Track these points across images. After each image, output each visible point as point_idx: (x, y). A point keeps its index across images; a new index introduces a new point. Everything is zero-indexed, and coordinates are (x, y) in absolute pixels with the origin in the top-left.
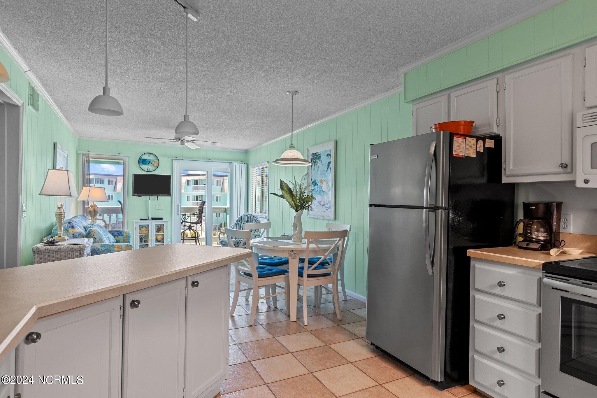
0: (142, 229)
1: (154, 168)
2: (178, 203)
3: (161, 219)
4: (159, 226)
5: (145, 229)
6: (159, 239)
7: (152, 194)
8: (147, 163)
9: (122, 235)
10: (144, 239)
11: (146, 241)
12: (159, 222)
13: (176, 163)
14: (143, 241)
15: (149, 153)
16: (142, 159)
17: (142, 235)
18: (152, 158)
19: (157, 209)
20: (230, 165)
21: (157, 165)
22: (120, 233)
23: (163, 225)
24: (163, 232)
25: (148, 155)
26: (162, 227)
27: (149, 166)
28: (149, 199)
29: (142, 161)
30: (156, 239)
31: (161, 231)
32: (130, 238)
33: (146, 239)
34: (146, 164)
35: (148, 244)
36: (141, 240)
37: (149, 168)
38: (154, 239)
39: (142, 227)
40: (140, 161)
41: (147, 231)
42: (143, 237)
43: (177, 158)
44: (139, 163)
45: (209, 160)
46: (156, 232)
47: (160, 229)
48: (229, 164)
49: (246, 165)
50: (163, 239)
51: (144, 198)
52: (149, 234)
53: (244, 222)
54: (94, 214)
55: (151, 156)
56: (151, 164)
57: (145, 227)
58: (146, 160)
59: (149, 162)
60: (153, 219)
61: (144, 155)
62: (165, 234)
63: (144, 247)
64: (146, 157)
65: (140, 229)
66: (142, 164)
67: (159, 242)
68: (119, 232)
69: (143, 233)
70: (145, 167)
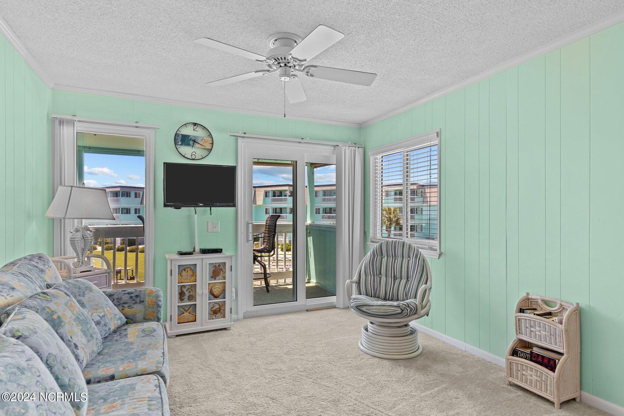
0: (184, 273)
1: (205, 153)
2: (247, 220)
3: (219, 251)
4: (215, 266)
5: (190, 273)
6: (216, 291)
7: (201, 203)
8: (191, 143)
9: (142, 302)
10: (187, 294)
11: (192, 298)
12: (216, 259)
13: (243, 144)
14: (186, 297)
15: (195, 124)
16: (183, 135)
17: (183, 286)
18: (199, 133)
19: (210, 230)
20: (334, 150)
21: (210, 148)
22: (137, 296)
23: (225, 263)
24: (224, 278)
25: (191, 127)
26: (221, 267)
27: (194, 150)
28: (196, 212)
29: (181, 140)
30: (211, 293)
31: (220, 277)
32: (160, 307)
33: (191, 293)
34: (188, 145)
35: (194, 303)
36: (181, 295)
37: (194, 153)
38: (206, 292)
39: (182, 269)
40: (176, 138)
41: (193, 278)
42: (185, 290)
43: (245, 133)
44: (176, 143)
45: (301, 140)
46: (212, 277)
47: (217, 271)
48: (333, 148)
49: (361, 150)
50: (224, 290)
51: (184, 210)
52: (198, 283)
54: (83, 246)
55: (199, 129)
56: (197, 145)
57: (189, 270)
58: (189, 136)
59: (194, 141)
60: (204, 251)
61: (184, 127)
62: (227, 281)
63: (187, 309)
64: (188, 131)
65: (180, 274)
66: (181, 145)
67: (216, 297)
68: (133, 295)
69: (186, 281)
70: (186, 150)
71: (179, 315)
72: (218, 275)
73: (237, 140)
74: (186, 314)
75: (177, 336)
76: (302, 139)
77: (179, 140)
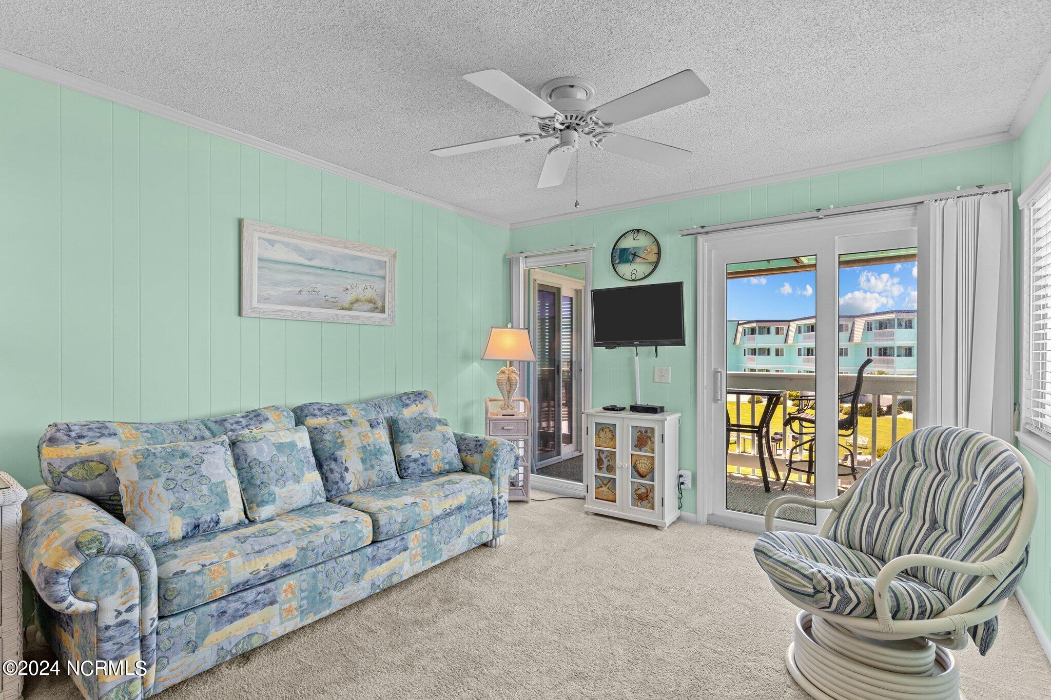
0: (602, 434)
1: (650, 268)
2: (713, 367)
3: (657, 410)
4: (641, 431)
5: (609, 435)
6: (642, 467)
7: (636, 340)
8: (631, 257)
9: (481, 452)
10: (606, 463)
11: (611, 469)
12: (644, 420)
13: (706, 244)
14: (605, 466)
15: (638, 231)
16: (621, 250)
17: (601, 450)
18: (642, 242)
19: (657, 380)
20: (914, 214)
21: (656, 261)
22: (480, 445)
23: (653, 429)
24: (653, 452)
25: (632, 236)
26: (649, 434)
27: (634, 266)
28: (637, 354)
29: (621, 256)
30: (635, 467)
31: (647, 448)
32: (495, 462)
33: (610, 463)
34: (628, 261)
35: (613, 477)
36: (599, 462)
37: (634, 272)
38: (628, 465)
39: (600, 428)
40: (614, 255)
41: (612, 443)
42: (603, 456)
43: (703, 227)
44: (613, 262)
46: (636, 446)
47: (643, 439)
48: (911, 211)
49: (1008, 197)
50: (652, 470)
51: (622, 353)
52: (617, 450)
53: (923, 467)
54: (508, 389)
55: (641, 237)
56: (638, 260)
57: (608, 431)
58: (628, 249)
59: (635, 255)
60: (635, 409)
61: (624, 238)
62: (656, 455)
63: (605, 482)
64: (628, 242)
65: (597, 434)
66: (619, 263)
67: (642, 476)
68: (478, 443)
69: (604, 445)
70: (626, 269)
71: (596, 488)
72: (645, 445)
73: (696, 239)
74: (604, 489)
75: (596, 514)
76: (818, 210)
77: (617, 257)
